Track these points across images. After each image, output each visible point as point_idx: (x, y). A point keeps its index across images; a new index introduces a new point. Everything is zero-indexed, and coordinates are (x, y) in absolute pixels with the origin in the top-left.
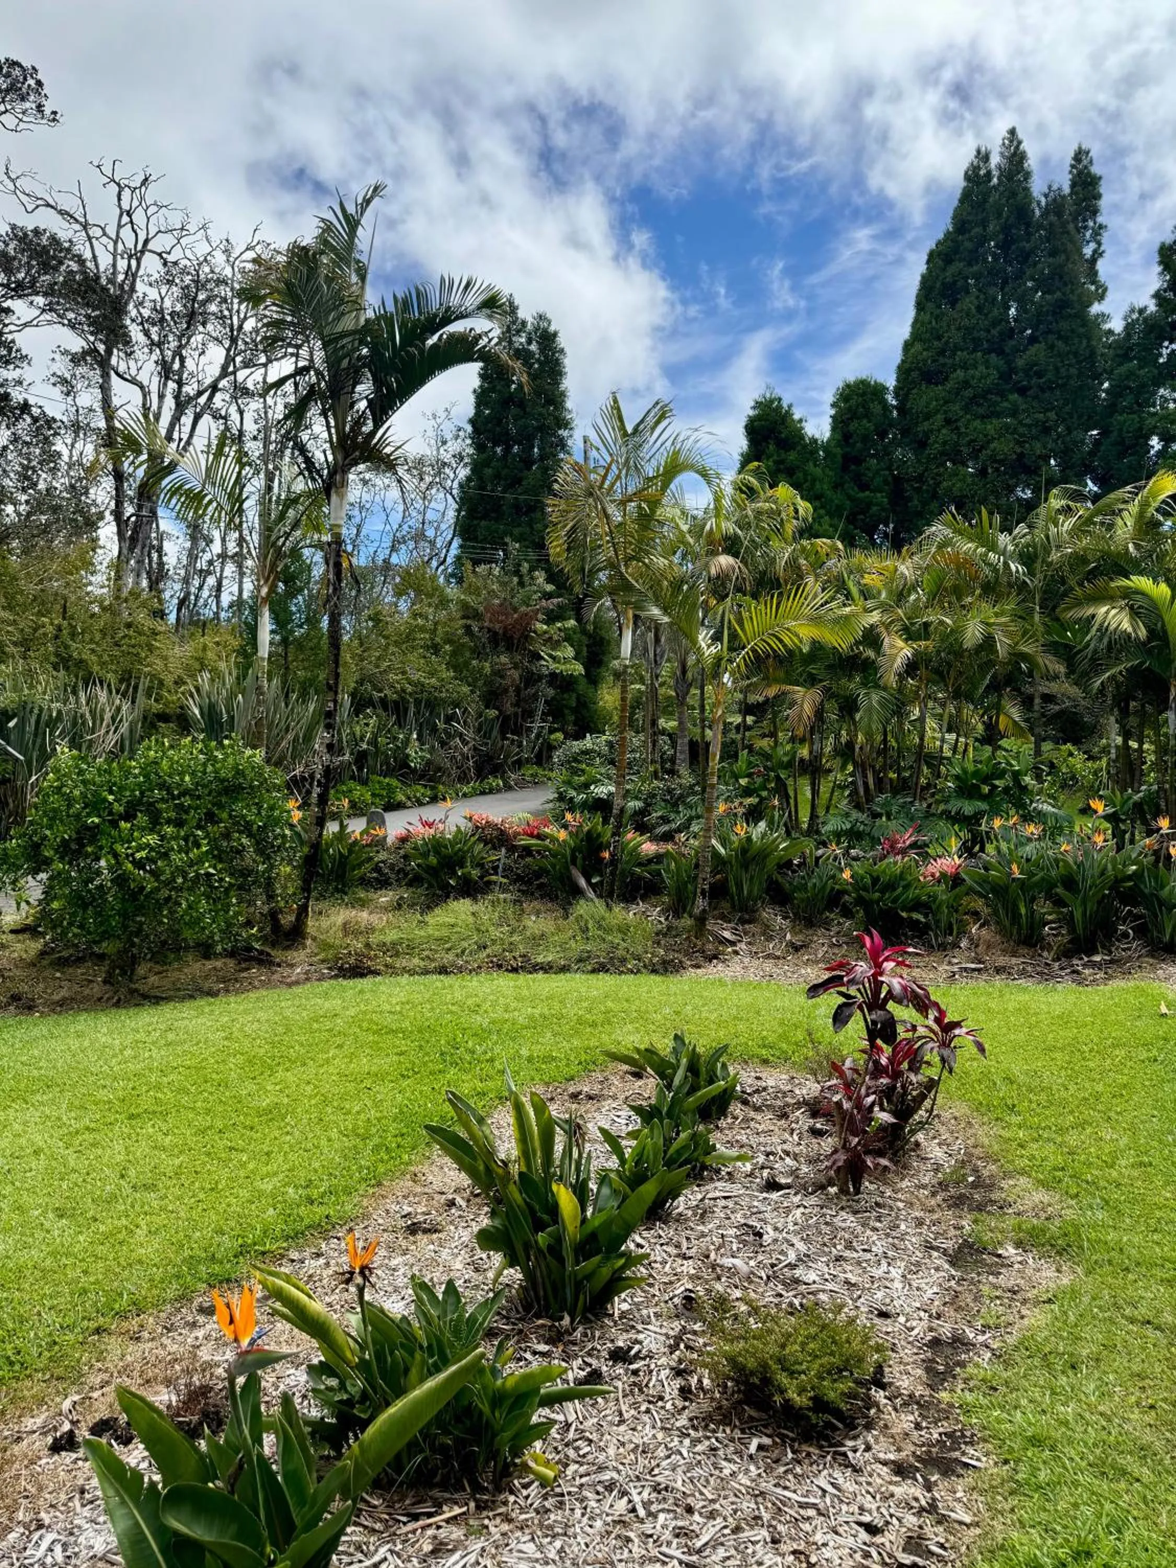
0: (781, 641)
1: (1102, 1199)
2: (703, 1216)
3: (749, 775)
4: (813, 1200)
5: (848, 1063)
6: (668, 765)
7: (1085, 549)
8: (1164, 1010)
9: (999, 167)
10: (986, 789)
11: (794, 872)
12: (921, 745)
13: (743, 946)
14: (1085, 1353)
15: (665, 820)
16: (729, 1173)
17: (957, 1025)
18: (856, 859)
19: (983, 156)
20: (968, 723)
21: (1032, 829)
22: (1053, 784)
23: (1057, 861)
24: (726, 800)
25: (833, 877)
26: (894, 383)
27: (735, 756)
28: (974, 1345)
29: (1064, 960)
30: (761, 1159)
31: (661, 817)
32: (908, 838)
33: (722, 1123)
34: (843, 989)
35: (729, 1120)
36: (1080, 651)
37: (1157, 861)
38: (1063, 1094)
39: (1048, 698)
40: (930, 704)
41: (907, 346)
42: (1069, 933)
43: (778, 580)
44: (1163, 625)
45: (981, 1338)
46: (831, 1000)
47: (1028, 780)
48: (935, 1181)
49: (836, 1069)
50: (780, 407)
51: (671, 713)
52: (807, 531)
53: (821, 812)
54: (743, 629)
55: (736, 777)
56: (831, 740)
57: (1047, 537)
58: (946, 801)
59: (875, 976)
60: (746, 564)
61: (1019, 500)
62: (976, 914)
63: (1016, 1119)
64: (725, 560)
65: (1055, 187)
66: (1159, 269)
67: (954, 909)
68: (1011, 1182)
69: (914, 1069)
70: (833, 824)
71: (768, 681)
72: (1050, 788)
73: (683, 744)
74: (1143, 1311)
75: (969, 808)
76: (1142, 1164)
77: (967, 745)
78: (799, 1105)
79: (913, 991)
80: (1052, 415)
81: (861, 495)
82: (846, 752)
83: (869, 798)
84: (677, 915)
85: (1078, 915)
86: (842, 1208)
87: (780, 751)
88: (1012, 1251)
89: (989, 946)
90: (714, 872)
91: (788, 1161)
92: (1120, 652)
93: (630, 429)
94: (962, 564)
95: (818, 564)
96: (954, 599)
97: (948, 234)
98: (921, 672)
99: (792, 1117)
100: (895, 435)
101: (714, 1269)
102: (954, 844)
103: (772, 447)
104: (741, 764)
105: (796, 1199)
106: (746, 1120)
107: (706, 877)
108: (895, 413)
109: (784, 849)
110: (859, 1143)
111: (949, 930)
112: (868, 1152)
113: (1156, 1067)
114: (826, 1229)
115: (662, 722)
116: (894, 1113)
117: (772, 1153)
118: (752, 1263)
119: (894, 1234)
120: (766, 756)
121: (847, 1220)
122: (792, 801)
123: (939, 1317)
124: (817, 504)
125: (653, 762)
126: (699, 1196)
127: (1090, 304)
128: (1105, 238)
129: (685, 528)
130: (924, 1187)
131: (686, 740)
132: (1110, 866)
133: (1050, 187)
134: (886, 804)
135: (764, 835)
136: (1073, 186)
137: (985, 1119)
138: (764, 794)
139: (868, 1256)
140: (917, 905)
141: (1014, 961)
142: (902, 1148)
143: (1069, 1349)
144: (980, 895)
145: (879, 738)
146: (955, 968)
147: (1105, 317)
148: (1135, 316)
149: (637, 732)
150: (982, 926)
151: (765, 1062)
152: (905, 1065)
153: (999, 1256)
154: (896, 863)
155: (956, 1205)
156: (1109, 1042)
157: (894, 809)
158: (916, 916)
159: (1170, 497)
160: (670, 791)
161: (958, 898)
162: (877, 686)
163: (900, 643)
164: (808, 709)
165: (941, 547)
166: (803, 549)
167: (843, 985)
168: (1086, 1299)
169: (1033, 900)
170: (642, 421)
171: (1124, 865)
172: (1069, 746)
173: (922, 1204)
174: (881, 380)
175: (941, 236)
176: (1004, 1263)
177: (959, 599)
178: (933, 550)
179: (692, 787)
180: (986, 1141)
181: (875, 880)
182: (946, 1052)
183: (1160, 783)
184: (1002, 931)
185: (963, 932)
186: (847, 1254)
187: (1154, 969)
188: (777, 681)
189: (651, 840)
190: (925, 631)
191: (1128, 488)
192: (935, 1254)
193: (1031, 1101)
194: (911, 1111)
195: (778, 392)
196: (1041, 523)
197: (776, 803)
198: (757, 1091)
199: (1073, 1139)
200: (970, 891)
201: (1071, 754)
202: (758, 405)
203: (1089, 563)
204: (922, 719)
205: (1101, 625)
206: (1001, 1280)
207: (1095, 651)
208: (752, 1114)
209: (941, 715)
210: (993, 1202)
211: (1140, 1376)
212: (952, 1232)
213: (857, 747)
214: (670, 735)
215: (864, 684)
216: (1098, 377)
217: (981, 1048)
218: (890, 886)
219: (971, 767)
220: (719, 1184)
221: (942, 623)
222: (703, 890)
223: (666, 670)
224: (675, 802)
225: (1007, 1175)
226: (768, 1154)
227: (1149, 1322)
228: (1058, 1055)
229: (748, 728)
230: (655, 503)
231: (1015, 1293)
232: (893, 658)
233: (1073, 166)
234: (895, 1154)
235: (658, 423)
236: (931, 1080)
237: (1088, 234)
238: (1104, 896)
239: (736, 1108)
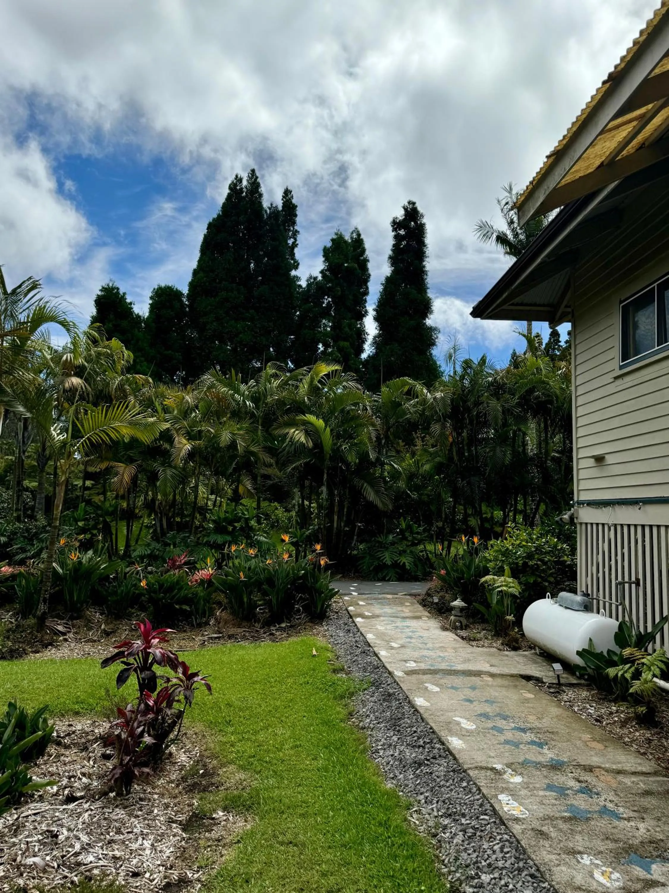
0: (108, 435)
1: (274, 771)
2: (16, 831)
3: (85, 520)
4: (98, 804)
5: (129, 707)
6: (29, 512)
7: (284, 397)
8: (314, 652)
9: (246, 187)
10: (230, 528)
11: (110, 583)
12: (195, 503)
13: (71, 635)
14: (254, 870)
15: (23, 550)
16: (40, 796)
17: (196, 674)
18: (151, 573)
19: (239, 180)
20: (223, 489)
21: (252, 552)
22: (267, 525)
23: (264, 570)
24: (68, 537)
25: (135, 585)
26: (187, 292)
27: (76, 507)
28: (191, 882)
29: (266, 629)
30: (65, 781)
31: (20, 548)
32: (183, 559)
33: (40, 761)
34: (125, 659)
35: (46, 758)
36: (281, 452)
37: (314, 568)
38: (259, 710)
39: (266, 477)
40: (201, 478)
41: (195, 273)
42: (269, 611)
43: (110, 396)
44: (321, 441)
45: (196, 876)
46: (117, 667)
47: (253, 523)
48: (179, 777)
49: (121, 713)
50: (118, 293)
51: (34, 477)
52: (130, 369)
53: (133, 543)
54: (83, 426)
55: (76, 521)
56: (142, 498)
57: (265, 389)
58: (208, 535)
59: (145, 649)
60: (90, 385)
61: (254, 367)
62: (219, 604)
63: (230, 729)
64: (76, 381)
65: (274, 206)
66: (323, 259)
67: (207, 600)
68: (224, 770)
69: (169, 706)
70: (138, 551)
71: (102, 459)
72: (265, 527)
73: (41, 497)
74: (289, 836)
75: (220, 539)
76: (297, 746)
77: (221, 502)
78: (96, 740)
79: (168, 656)
80: (271, 324)
81: (166, 352)
82: (150, 506)
83: (163, 534)
84: (25, 617)
85: (274, 601)
86: (117, 806)
87: (107, 504)
88: (221, 814)
89: (226, 622)
90: (54, 585)
91: (84, 780)
92: (301, 453)
93: (9, 290)
94: (221, 399)
95: (136, 390)
96: (216, 419)
97: (219, 216)
98: (197, 458)
99: (91, 749)
100: (186, 320)
101: (18, 868)
102: (209, 561)
103: (112, 316)
104: (80, 512)
105: (86, 806)
106: (58, 756)
107: (48, 589)
108: (187, 309)
109: (103, 569)
110: (130, 760)
111: (204, 614)
112: (136, 765)
113: (308, 687)
114: (104, 823)
115: (26, 483)
116: (155, 737)
117: (74, 776)
118: (48, 858)
119: (149, 817)
120: (98, 507)
121: (120, 813)
122: (114, 537)
123: (171, 868)
124: (139, 354)
125: (17, 510)
126: (16, 816)
127: (291, 270)
128: (299, 237)
129: (49, 357)
130: (172, 782)
131: (43, 495)
132: (291, 572)
133: (272, 205)
134: (174, 537)
135: (91, 559)
136: (283, 207)
137: (213, 732)
138: (95, 532)
139: (131, 835)
140: (186, 600)
141: (239, 630)
142: (161, 758)
143: (246, 870)
144: (223, 592)
145: (171, 497)
146: (206, 638)
147: (298, 278)
148: (312, 280)
149: (8, 489)
150: (223, 610)
151: (77, 713)
152: (164, 704)
153: (213, 819)
154: (174, 574)
155: (191, 791)
156: (285, 675)
157: (178, 540)
158: (185, 607)
159: (324, 375)
160: (28, 530)
161: (210, 594)
162: (170, 466)
163: (184, 441)
164: (126, 478)
165: (209, 388)
166: (128, 379)
167: (124, 657)
168: (259, 836)
169: (251, 593)
170: (20, 286)
171: (298, 571)
172: (276, 504)
173: (170, 793)
174: (180, 289)
175: (215, 216)
176: (215, 822)
177: (218, 419)
178: (205, 389)
179: (44, 527)
180: (212, 745)
181: (161, 586)
182: (188, 693)
183: (319, 524)
184: (233, 613)
185: (212, 613)
186: (117, 837)
187: (312, 628)
188: (107, 459)
189: (9, 565)
190: (199, 435)
191: (305, 368)
192: (174, 825)
193: (240, 717)
194: (166, 734)
195: (116, 284)
196: (262, 380)
197: (100, 538)
198: (69, 735)
199: (261, 737)
200: (217, 589)
201: (277, 509)
202: (103, 289)
203: (285, 405)
204: (196, 487)
205: (291, 438)
206: (214, 835)
207: (288, 453)
208: (63, 751)
209: (208, 484)
210: (213, 784)
211: (283, 878)
212: (187, 809)
213: (157, 503)
214: (32, 492)
215: (163, 464)
216: (295, 308)
217: (209, 688)
218: (171, 589)
219: (222, 515)
220: (32, 806)
221: (209, 431)
222: (45, 598)
223: (31, 448)
224: (31, 538)
225: (223, 765)
226: (70, 778)
227: (291, 843)
228: (257, 686)
229: (88, 489)
230: (24, 340)
231: (219, 841)
232: (180, 450)
233: (283, 197)
234: (155, 763)
235: (29, 291)
236: (180, 711)
237: (291, 233)
238: (289, 588)
239: (52, 749)
